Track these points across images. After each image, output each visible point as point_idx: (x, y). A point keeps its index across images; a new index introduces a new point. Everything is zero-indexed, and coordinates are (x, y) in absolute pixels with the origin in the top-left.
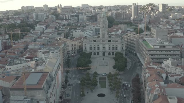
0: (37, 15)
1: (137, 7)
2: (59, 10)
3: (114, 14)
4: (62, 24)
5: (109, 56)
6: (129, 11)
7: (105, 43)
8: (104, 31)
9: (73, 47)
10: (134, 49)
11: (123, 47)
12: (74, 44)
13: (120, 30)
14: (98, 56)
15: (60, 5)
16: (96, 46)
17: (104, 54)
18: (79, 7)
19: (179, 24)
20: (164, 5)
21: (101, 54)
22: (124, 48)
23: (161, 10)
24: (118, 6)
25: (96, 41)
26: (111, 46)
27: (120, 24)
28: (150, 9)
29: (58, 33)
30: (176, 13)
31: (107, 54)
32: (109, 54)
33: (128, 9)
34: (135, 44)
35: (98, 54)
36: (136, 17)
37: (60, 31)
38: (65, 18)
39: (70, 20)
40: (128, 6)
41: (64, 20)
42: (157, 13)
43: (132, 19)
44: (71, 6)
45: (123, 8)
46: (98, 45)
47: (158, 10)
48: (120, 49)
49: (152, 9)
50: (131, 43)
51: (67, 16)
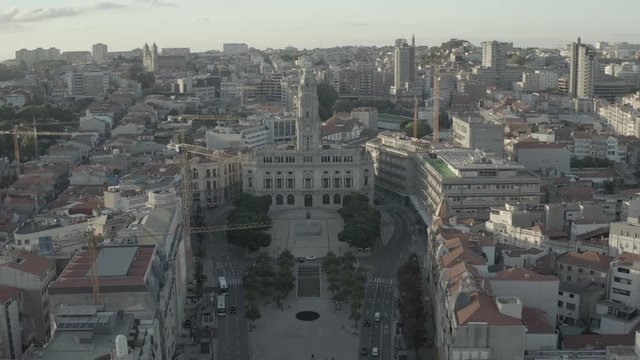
0: (79, 80)
1: (409, 53)
2: (149, 64)
3: (337, 76)
4: (168, 108)
5: (325, 206)
6: (383, 66)
7: (314, 166)
8: (308, 129)
9: (211, 180)
10: (403, 183)
11: (366, 178)
12: (214, 170)
13: (356, 127)
14: (291, 206)
15: (150, 45)
16: (285, 176)
17: (308, 201)
18: (213, 52)
19: (545, 105)
20: (497, 47)
21: (299, 200)
22: (371, 181)
23: (487, 62)
24: (347, 48)
25: (284, 159)
26: (331, 175)
27: (357, 107)
28: (453, 58)
29: (156, 138)
30: (537, 72)
31: (317, 200)
32: (326, 200)
33: (382, 58)
34: (404, 169)
35: (291, 200)
36: (407, 84)
37: (162, 130)
38: (173, 90)
39: (192, 95)
40: (380, 50)
41: (173, 94)
42: (475, 71)
43: (394, 90)
44: (188, 50)
45: (365, 54)
46: (290, 173)
47: (478, 62)
48: (357, 184)
49: (458, 58)
50: (392, 165)
51: (180, 82)
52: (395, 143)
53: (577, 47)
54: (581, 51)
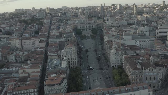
1: (102, 7)
2: (48, 11)
3: (88, 12)
6: (98, 10)
10: (101, 27)
13: (93, 20)
17: (87, 30)
20: (120, 5)
22: (96, 27)
23: (118, 9)
24: (90, 7)
26: (90, 26)
27: (93, 17)
28: (112, 8)
30: (128, 10)
31: (88, 30)
32: (89, 30)
33: (98, 9)
34: (101, 25)
35: (84, 30)
36: (102, 13)
39: (62, 16)
40: (97, 7)
42: (116, 11)
43: (100, 15)
45: (94, 8)
47: (117, 9)
48: (94, 27)
49: (113, 8)
50: (99, 26)
51: (59, 14)
52: (99, 21)
53: (134, 5)
54: (135, 6)
